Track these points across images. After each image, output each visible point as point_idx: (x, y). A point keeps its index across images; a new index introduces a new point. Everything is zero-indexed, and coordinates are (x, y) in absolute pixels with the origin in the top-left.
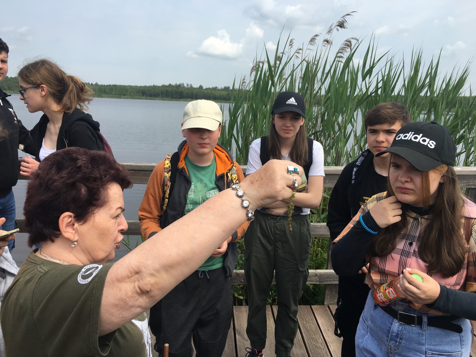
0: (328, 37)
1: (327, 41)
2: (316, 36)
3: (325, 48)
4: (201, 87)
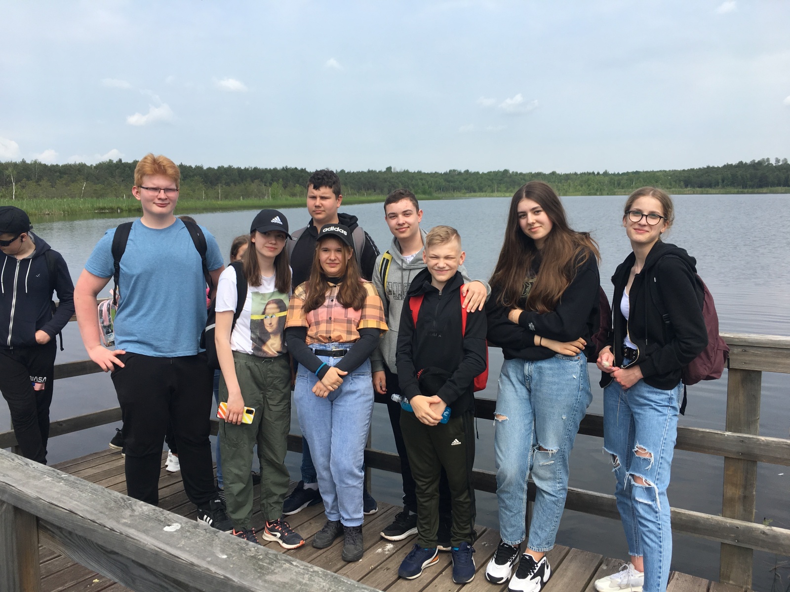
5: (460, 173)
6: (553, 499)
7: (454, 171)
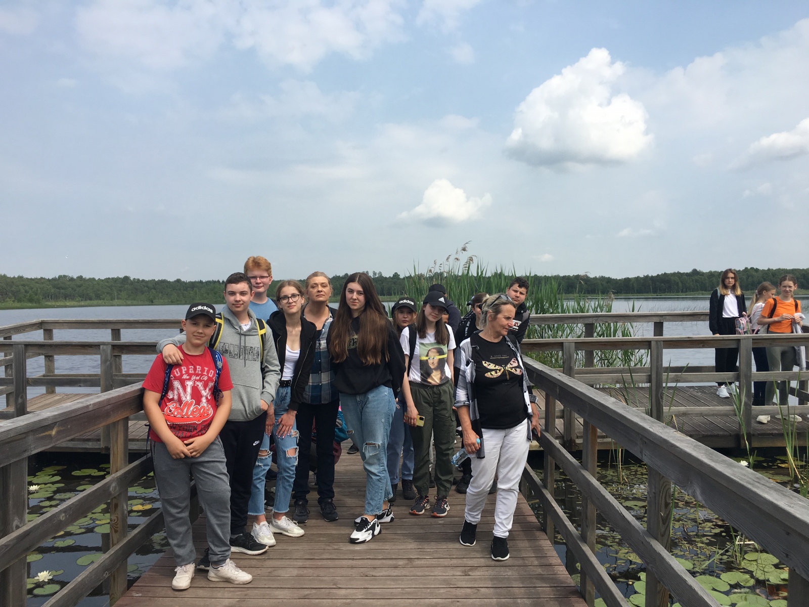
0: (457, 257)
1: (457, 259)
2: (450, 256)
3: (456, 263)
4: (396, 275)
5: (72, 279)
6: (378, 478)
7: (65, 276)
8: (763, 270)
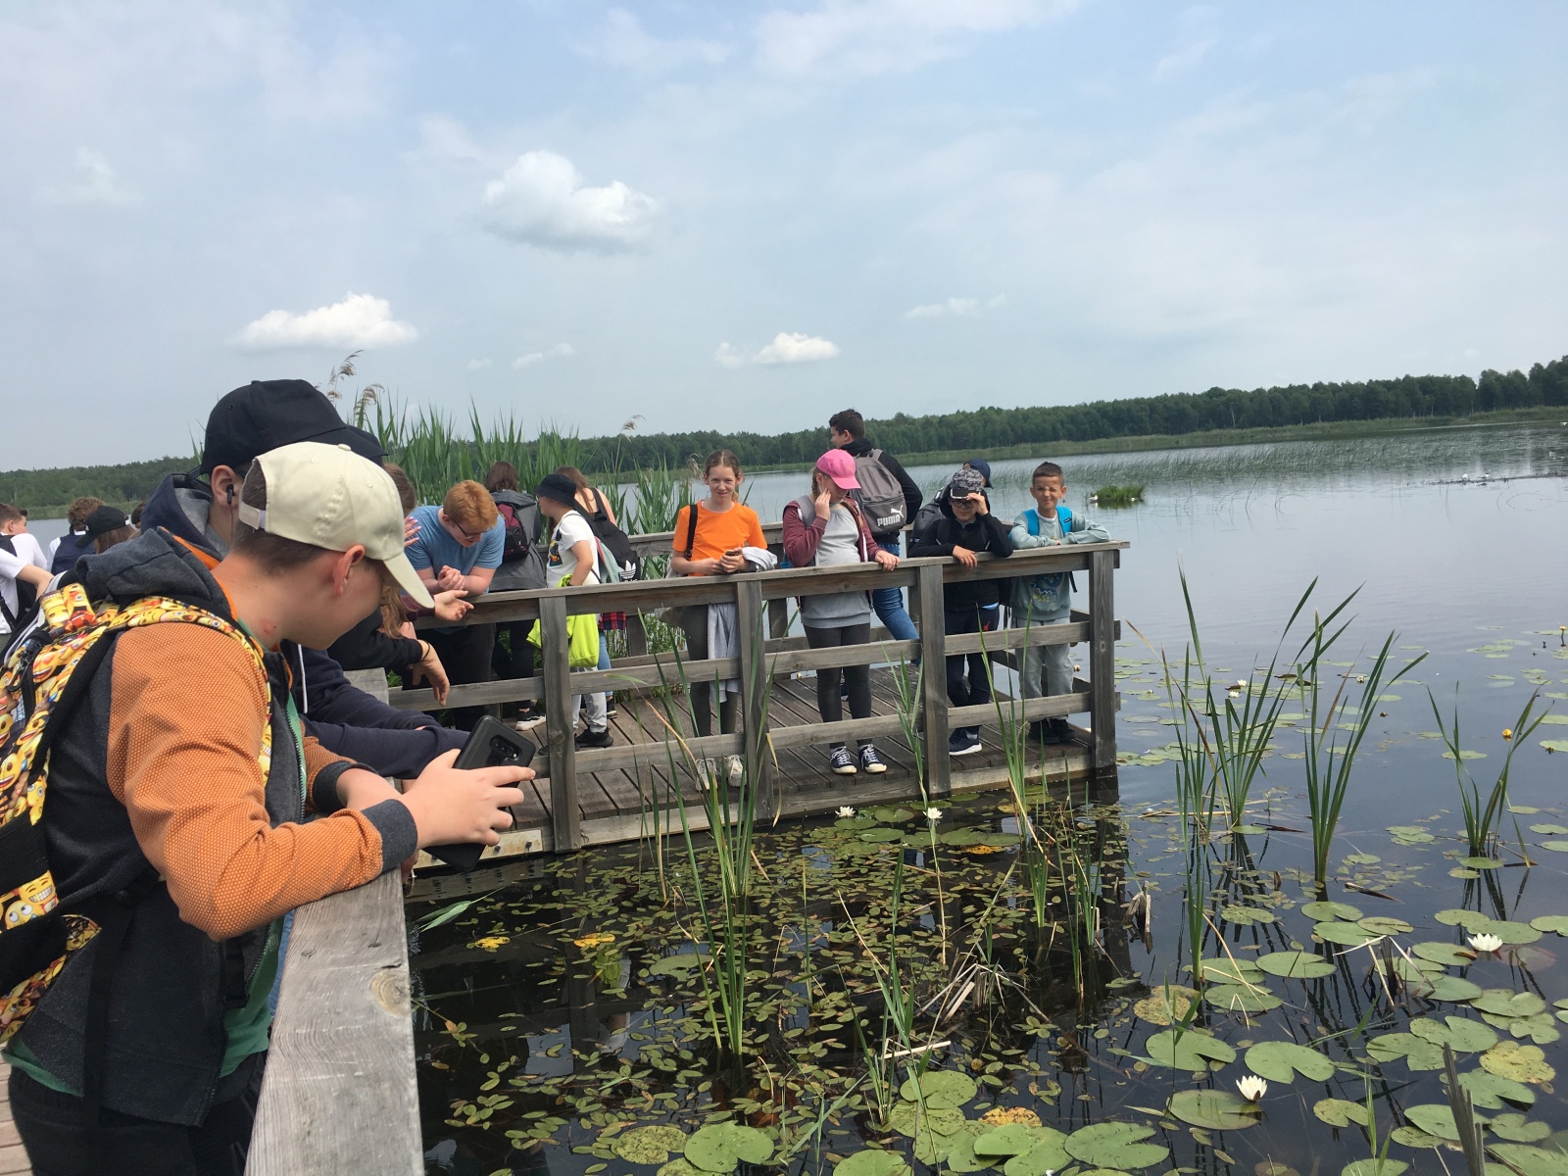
8: (1009, 411)
